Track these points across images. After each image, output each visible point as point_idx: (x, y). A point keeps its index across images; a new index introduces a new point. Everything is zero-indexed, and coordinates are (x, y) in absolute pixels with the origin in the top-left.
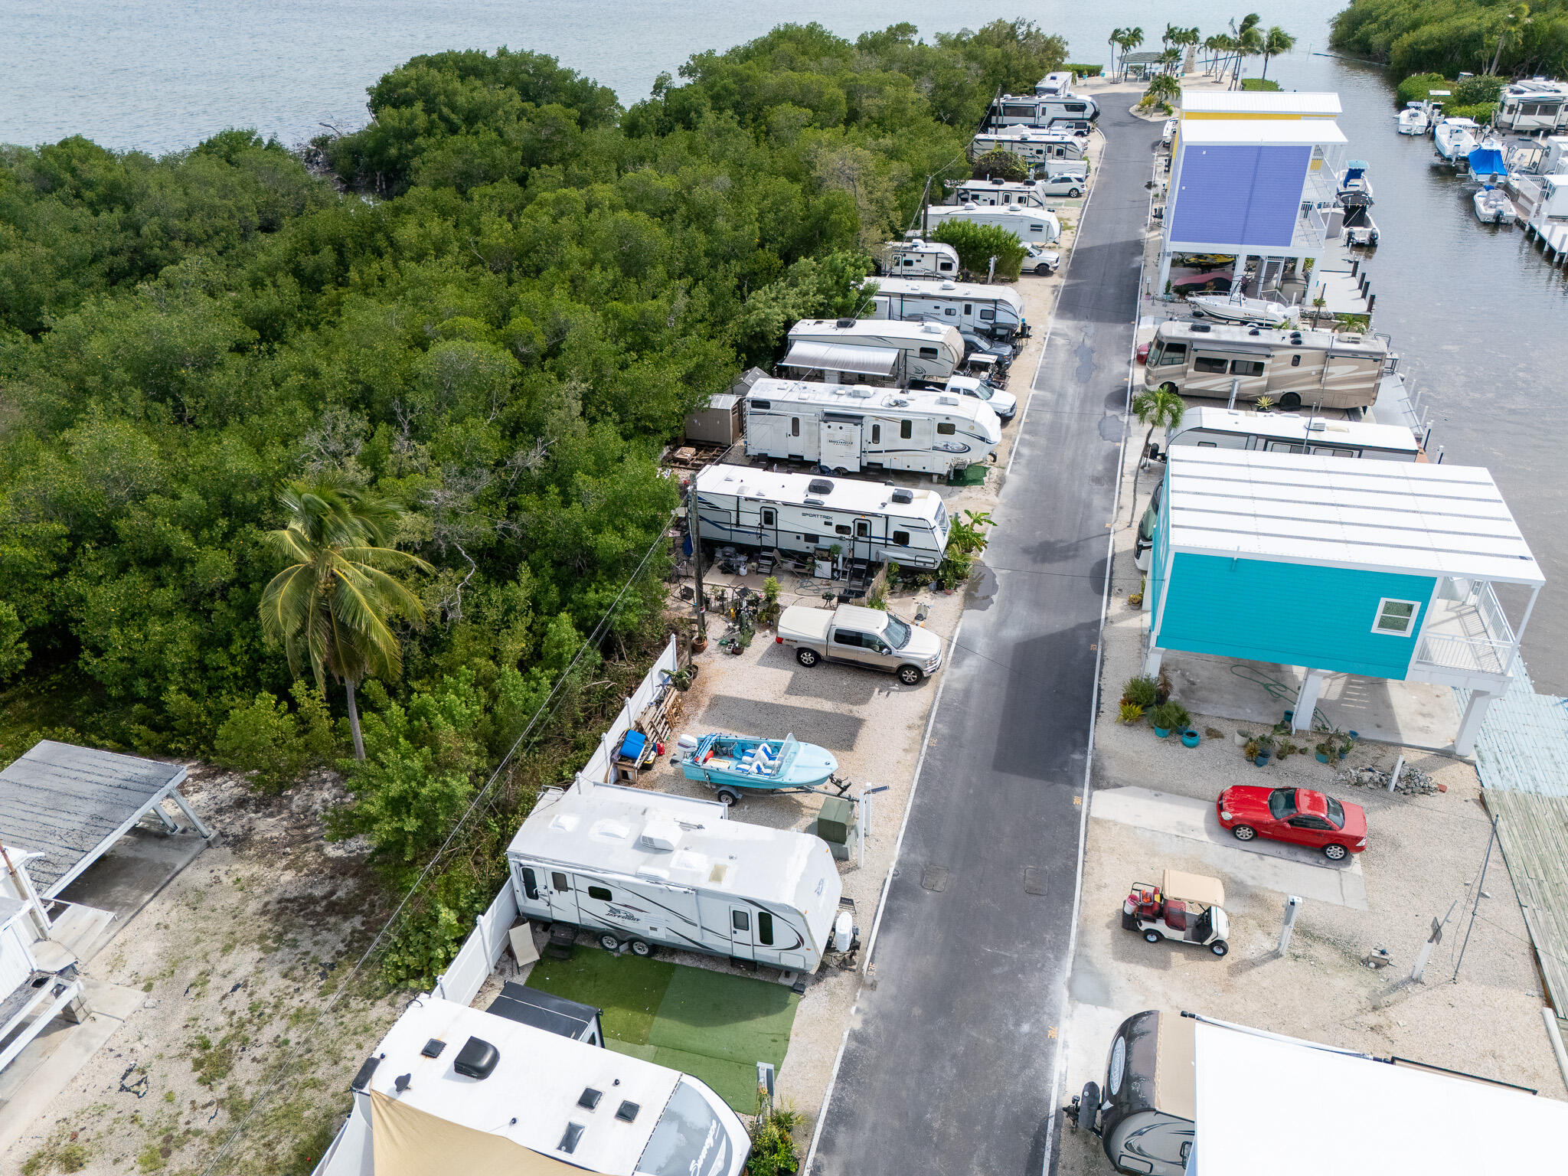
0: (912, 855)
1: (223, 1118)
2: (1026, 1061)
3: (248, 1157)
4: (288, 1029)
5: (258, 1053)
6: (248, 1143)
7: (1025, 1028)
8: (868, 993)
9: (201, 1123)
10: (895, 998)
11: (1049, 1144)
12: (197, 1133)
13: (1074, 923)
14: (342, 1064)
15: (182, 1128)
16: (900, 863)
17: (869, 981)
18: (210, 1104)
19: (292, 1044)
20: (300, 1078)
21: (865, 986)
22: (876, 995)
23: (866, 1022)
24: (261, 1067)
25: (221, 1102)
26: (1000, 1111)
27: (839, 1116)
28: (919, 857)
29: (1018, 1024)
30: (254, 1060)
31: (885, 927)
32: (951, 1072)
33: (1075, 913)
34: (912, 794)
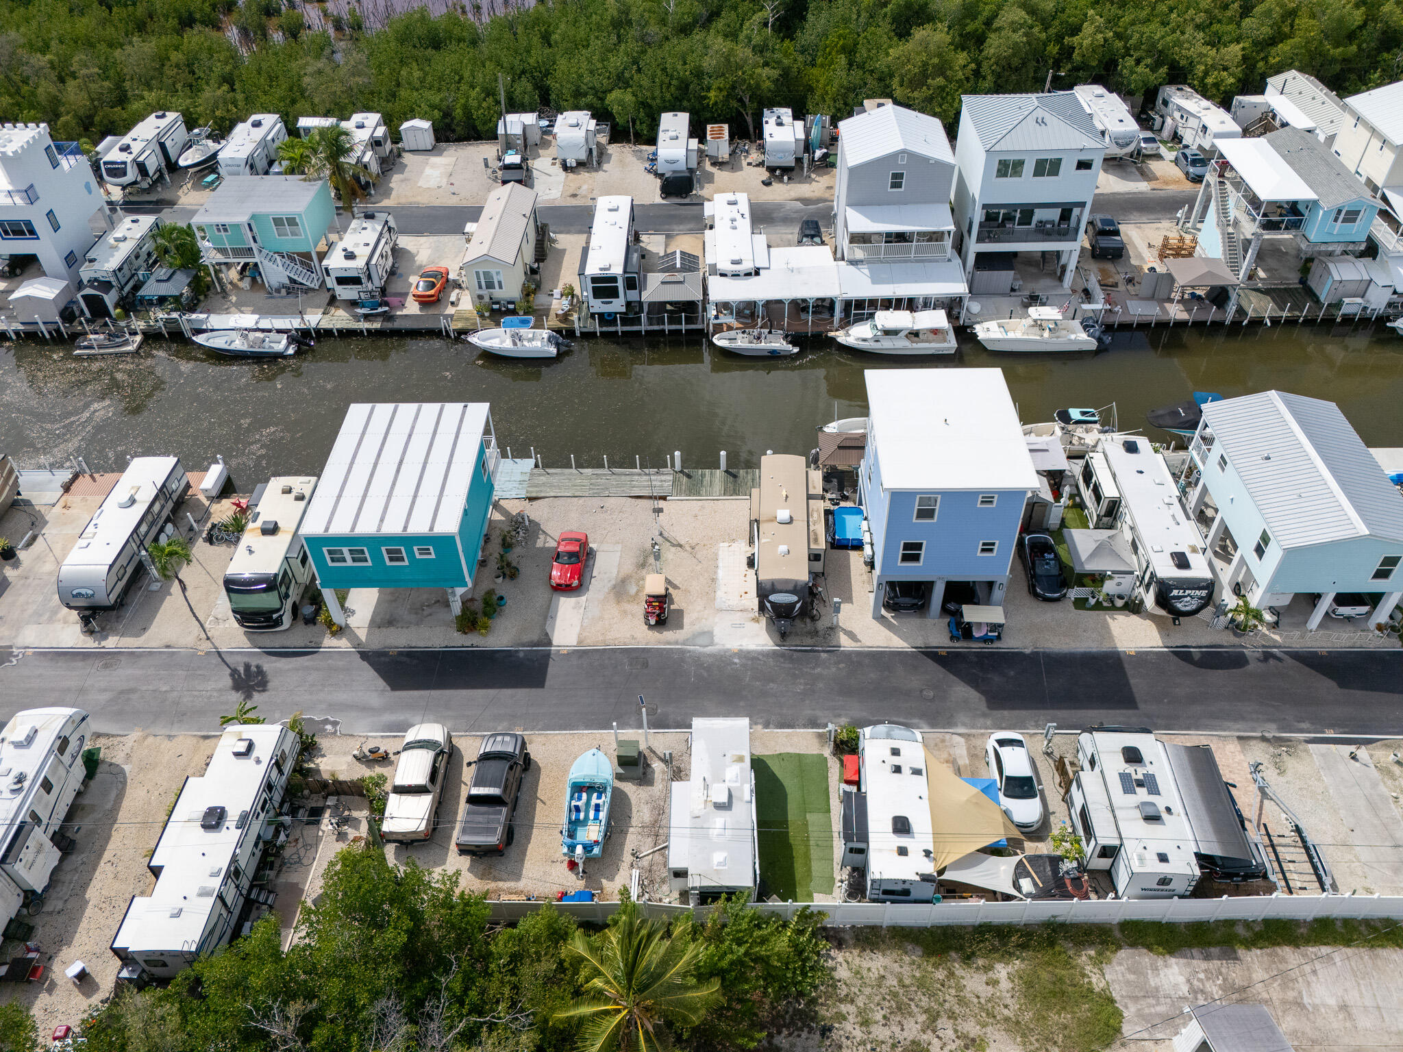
1: (943, 1022)
2: (754, 659)
3: (953, 992)
4: (876, 1023)
5: (897, 1030)
6: (947, 997)
7: (736, 661)
9: (950, 1033)
12: (956, 1031)
13: (663, 647)
14: (882, 973)
15: (958, 1042)
18: (938, 1037)
19: (883, 1012)
20: (901, 991)
24: (905, 1022)
25: (934, 1031)
26: (787, 666)
29: (735, 664)
30: (902, 1030)
32: (772, 685)
33: (655, 647)
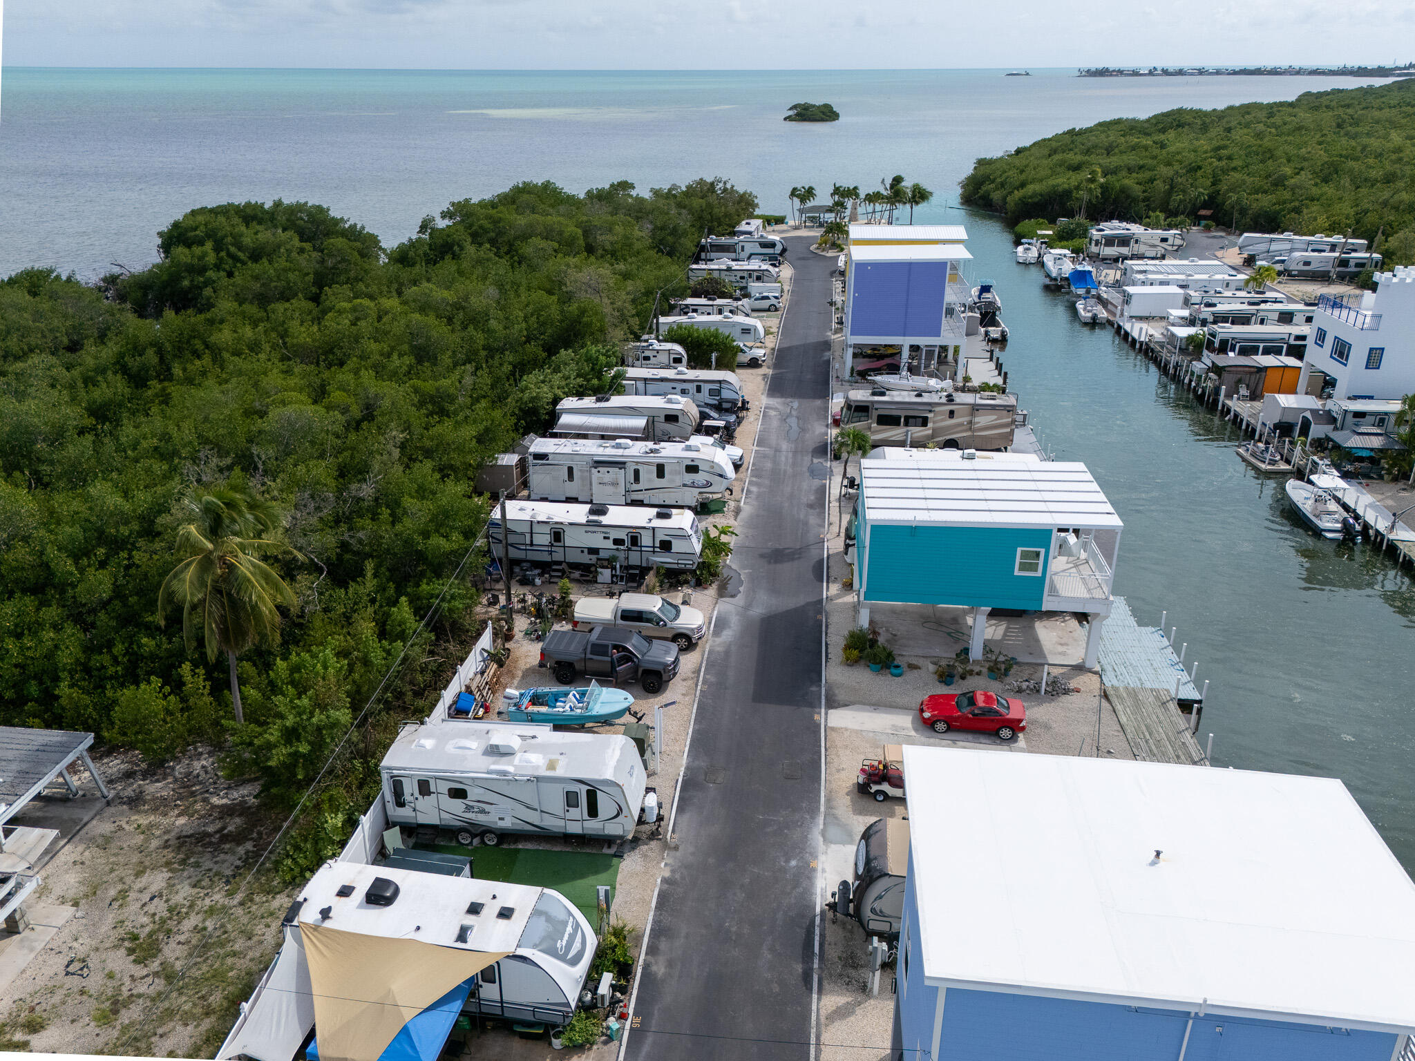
0: (697, 763)
1: (160, 984)
2: (796, 884)
3: (186, 1007)
4: (204, 921)
5: (182, 938)
6: (184, 998)
7: (793, 863)
8: (673, 853)
9: (142, 988)
10: (693, 854)
11: (817, 931)
12: (139, 996)
13: (823, 794)
14: (255, 939)
15: (126, 994)
16: (687, 768)
17: (673, 845)
18: (147, 976)
19: (209, 929)
20: (221, 951)
21: (670, 848)
22: (678, 854)
23: (673, 871)
24: (185, 947)
25: (156, 974)
26: (780, 915)
27: (659, 931)
28: (702, 763)
29: (787, 861)
30: (179, 943)
31: (680, 809)
32: (741, 896)
33: (823, 788)
34: (692, 723)
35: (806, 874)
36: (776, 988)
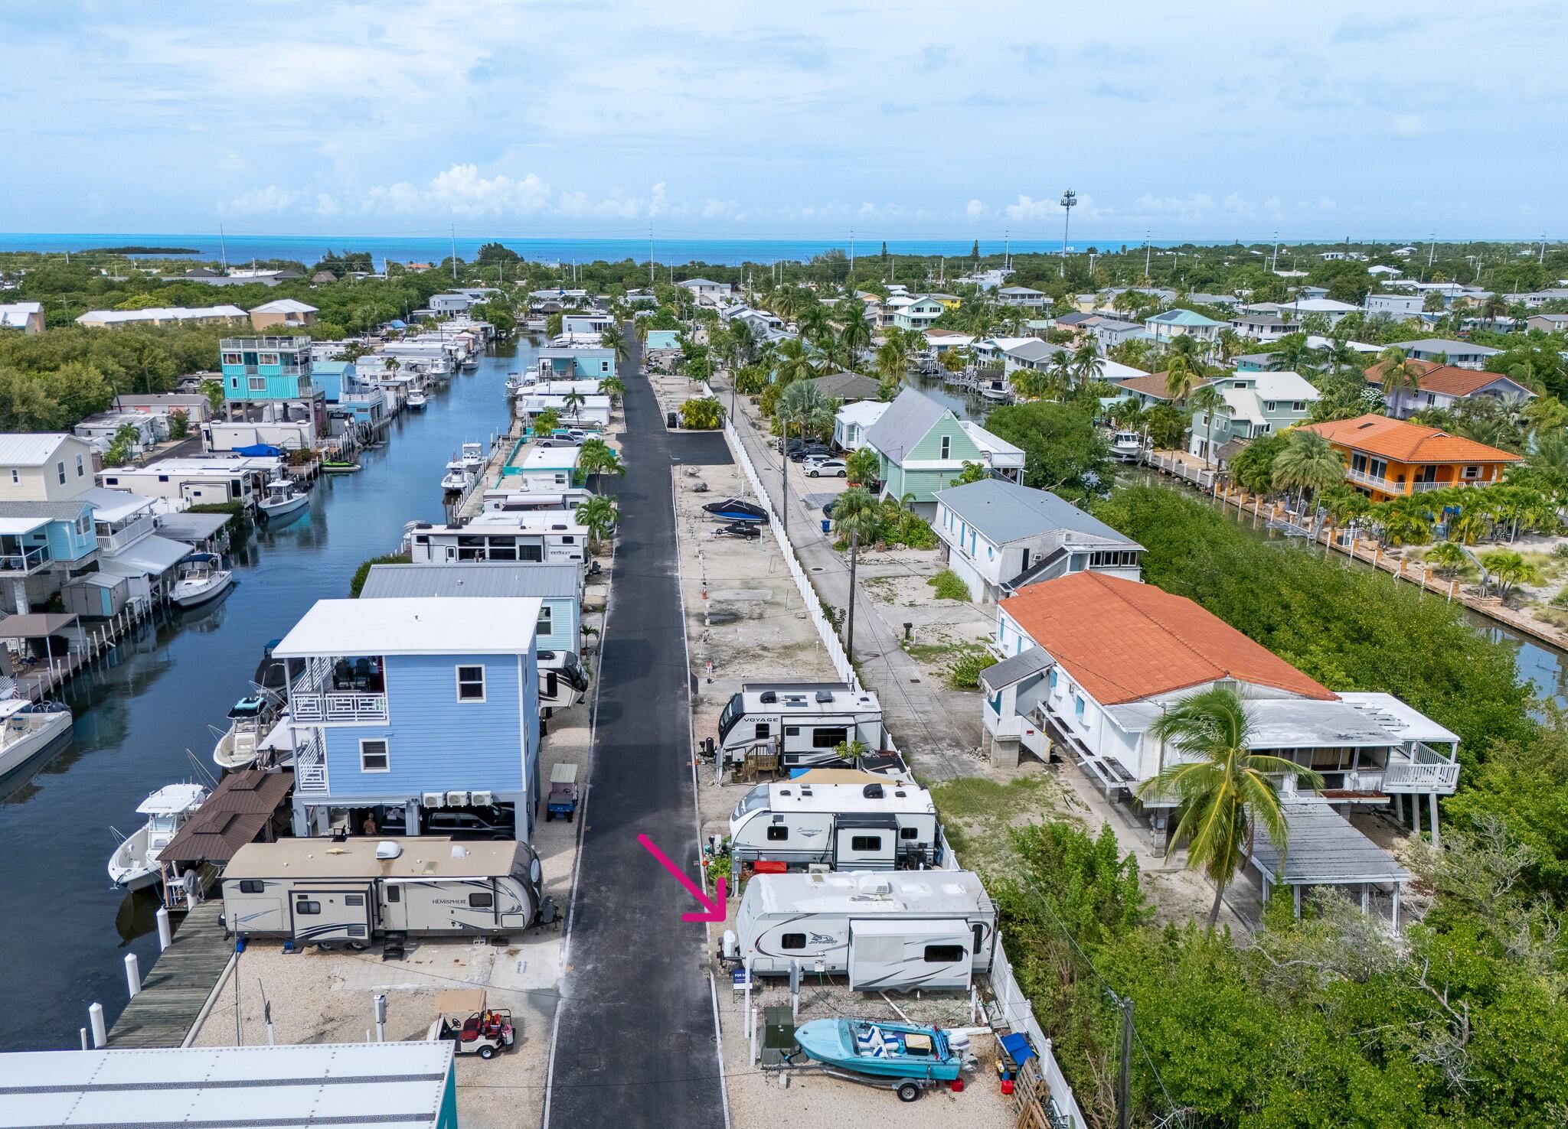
0: (705, 1057)
2: (587, 953)
7: (589, 967)
8: (704, 962)
10: (684, 964)
11: (570, 922)
13: (555, 1036)
16: (714, 1049)
17: (706, 968)
21: (708, 965)
22: (698, 963)
23: (699, 948)
28: (698, 1056)
29: (595, 968)
31: (708, 1001)
32: (636, 937)
33: (554, 1043)
35: (576, 961)
36: (603, 888)
